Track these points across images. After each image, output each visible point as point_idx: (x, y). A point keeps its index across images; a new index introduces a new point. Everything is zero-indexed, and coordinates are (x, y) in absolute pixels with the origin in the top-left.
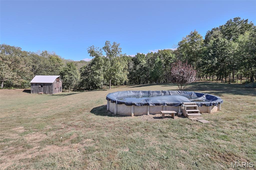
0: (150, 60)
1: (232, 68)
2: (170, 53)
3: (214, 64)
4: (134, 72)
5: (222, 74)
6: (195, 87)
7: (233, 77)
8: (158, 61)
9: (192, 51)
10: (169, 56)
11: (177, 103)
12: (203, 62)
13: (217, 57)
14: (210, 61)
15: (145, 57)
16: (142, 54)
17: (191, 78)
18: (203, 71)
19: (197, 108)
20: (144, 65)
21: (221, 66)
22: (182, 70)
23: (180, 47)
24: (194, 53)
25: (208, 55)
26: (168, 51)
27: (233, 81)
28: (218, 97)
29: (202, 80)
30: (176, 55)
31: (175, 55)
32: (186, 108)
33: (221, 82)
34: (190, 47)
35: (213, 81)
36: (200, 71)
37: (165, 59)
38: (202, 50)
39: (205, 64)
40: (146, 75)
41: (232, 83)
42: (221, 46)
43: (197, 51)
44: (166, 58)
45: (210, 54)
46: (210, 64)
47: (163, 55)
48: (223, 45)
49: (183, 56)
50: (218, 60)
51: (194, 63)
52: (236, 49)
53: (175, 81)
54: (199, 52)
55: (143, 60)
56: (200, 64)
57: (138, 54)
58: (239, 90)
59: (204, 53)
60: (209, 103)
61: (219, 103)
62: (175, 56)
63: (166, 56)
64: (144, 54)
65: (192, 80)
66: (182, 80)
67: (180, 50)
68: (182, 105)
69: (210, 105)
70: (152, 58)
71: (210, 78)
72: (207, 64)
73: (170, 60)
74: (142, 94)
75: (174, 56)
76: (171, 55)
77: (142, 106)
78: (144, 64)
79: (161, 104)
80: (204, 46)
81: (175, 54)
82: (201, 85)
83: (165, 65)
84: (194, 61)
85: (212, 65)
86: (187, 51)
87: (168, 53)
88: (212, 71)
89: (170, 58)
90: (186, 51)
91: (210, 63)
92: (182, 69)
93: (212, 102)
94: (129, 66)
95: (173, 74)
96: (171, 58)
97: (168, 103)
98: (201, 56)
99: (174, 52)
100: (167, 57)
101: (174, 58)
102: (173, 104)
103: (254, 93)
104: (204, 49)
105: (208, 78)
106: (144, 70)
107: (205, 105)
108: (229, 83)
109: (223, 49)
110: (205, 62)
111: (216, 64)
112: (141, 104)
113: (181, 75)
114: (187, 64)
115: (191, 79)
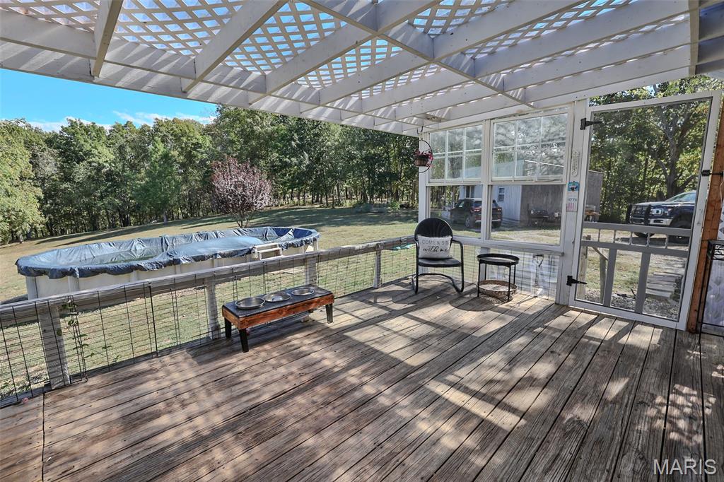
0: (128, 149)
1: (335, 176)
2: (197, 132)
3: (303, 167)
4: (66, 188)
5: (320, 189)
6: (269, 222)
7: (339, 195)
8: (160, 153)
9: (253, 131)
10: (194, 141)
11: (241, 249)
12: (281, 161)
13: (308, 151)
14: (294, 160)
15: (104, 138)
16: (89, 123)
17: (260, 197)
18: (284, 184)
19: (281, 252)
20: (107, 165)
21: (317, 172)
22: (241, 178)
23: (221, 118)
24: (258, 137)
25: (290, 145)
26: (188, 123)
27: (339, 204)
28: (312, 230)
29: (282, 205)
30: (214, 139)
31: (211, 139)
32: (260, 255)
33: (320, 207)
34: (249, 120)
35: (303, 205)
36: (276, 183)
37: (182, 148)
38: (277, 131)
39: (285, 167)
40: (118, 198)
41: (337, 207)
42: (312, 128)
43: (266, 133)
44: (183, 145)
45: (293, 143)
46: (295, 167)
47: (175, 136)
48: (317, 126)
49: (232, 142)
50: (309, 158)
51: (262, 163)
52: (336, 138)
53: (227, 207)
54: (271, 136)
55: (100, 148)
56: (276, 166)
57: (73, 124)
58: (347, 218)
59: (282, 139)
60: (299, 240)
61: (315, 240)
62: (211, 142)
63: (184, 139)
64: (98, 125)
65: (263, 202)
66: (242, 204)
67: (224, 127)
68: (252, 251)
69: (302, 245)
70: (133, 141)
71: (299, 198)
72: (290, 165)
73: (198, 151)
74: (143, 248)
75: (207, 142)
76: (198, 137)
77: (161, 267)
78: (107, 161)
79: (209, 257)
80: (281, 122)
81: (212, 135)
82: (282, 215)
83: (183, 165)
84: (260, 158)
85: (300, 169)
86: (242, 130)
87: (190, 132)
88: (301, 183)
89: (197, 146)
90: (239, 131)
91: (296, 165)
92: (239, 178)
93: (304, 239)
94: (35, 166)
95: (218, 189)
96: (201, 147)
97: (222, 252)
98: (275, 147)
99: (208, 131)
100: (186, 143)
101: (208, 147)
102: (235, 251)
103: (365, 221)
104: (282, 130)
105: (295, 199)
106: (107, 180)
107: (292, 245)
108: (333, 207)
109: (317, 135)
110: (286, 162)
111: (307, 166)
112: (156, 263)
113: (240, 190)
114: (251, 167)
115: (261, 200)
